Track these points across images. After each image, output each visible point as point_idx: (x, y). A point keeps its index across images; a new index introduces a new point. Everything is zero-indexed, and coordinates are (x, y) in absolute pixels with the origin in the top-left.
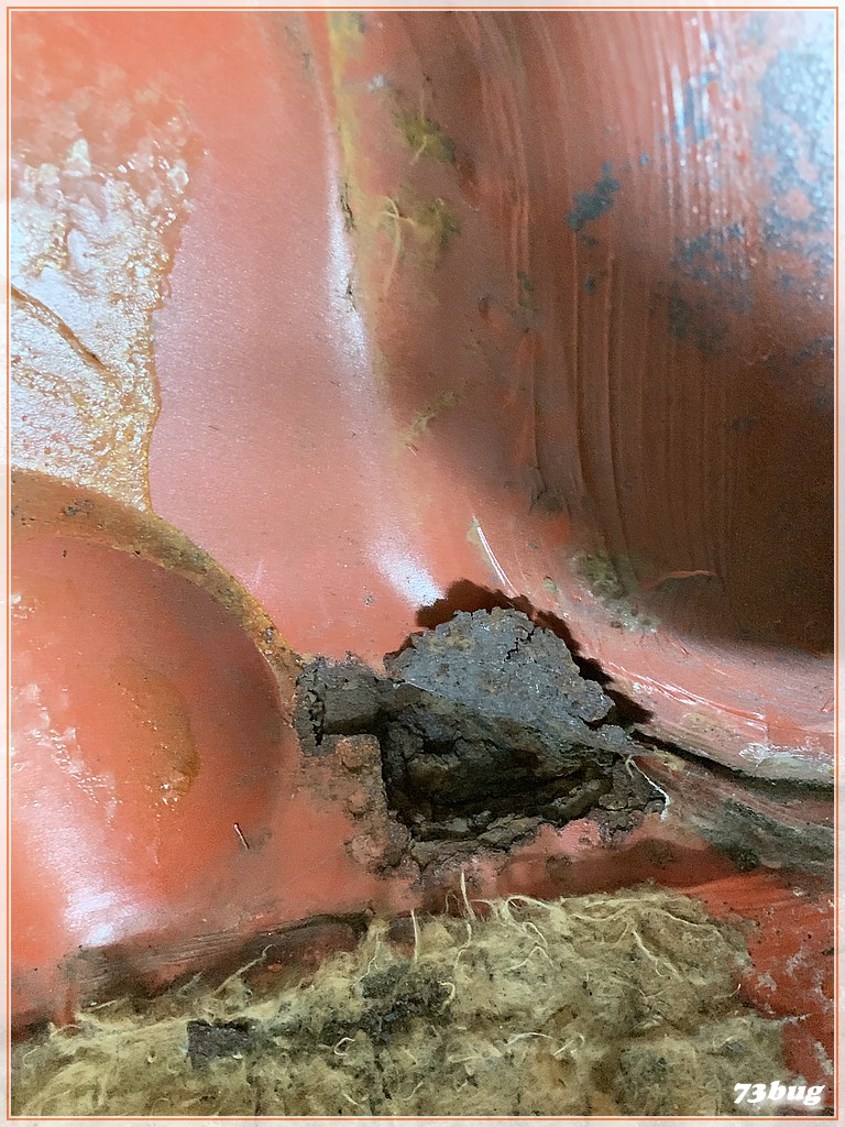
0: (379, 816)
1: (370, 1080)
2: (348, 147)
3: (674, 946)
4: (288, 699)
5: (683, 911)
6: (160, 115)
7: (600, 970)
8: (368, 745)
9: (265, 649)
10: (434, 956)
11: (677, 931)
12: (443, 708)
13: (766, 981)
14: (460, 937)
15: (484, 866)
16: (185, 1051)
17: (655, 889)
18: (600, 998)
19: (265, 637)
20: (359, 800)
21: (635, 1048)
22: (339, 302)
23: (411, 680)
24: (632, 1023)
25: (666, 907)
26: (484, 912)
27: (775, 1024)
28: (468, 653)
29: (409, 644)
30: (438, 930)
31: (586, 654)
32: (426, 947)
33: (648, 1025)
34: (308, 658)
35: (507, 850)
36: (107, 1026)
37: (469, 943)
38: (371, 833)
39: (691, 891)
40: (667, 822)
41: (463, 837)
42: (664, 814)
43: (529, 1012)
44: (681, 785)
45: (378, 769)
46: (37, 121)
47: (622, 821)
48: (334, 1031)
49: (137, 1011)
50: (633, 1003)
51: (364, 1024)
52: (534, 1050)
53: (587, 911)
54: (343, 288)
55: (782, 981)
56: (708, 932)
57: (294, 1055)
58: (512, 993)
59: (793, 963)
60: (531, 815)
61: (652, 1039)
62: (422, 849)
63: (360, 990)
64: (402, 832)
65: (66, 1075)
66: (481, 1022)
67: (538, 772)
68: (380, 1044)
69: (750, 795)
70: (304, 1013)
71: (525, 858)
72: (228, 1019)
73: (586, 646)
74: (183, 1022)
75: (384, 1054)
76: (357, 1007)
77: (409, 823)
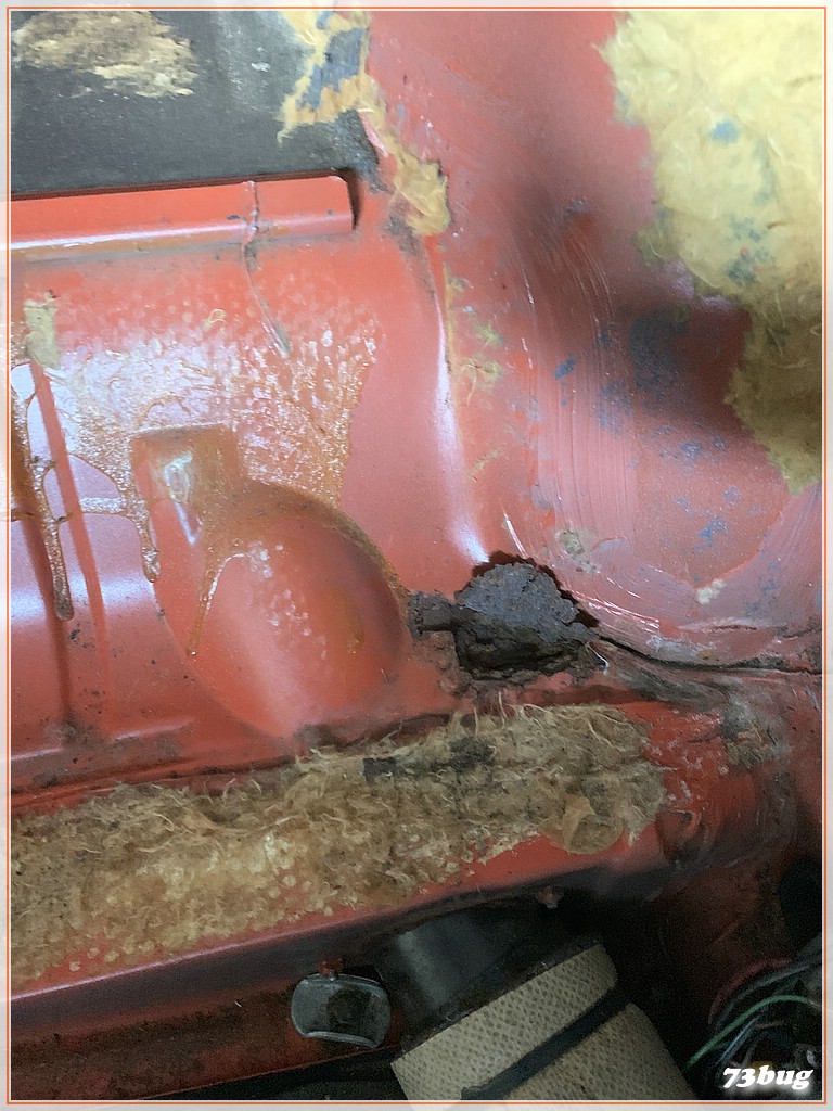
0: (455, 668)
1: (454, 789)
2: (450, 334)
3: (610, 733)
4: (404, 613)
5: (613, 715)
6: (364, 319)
7: (570, 743)
8: (447, 636)
9: (392, 586)
10: (486, 733)
11: (611, 725)
12: (486, 621)
13: (657, 751)
14: (499, 725)
15: (510, 693)
16: (361, 774)
17: (599, 704)
18: (571, 755)
19: (392, 579)
20: (443, 663)
21: (589, 779)
22: (441, 405)
23: (469, 605)
24: (588, 767)
25: (605, 713)
26: (511, 714)
27: (661, 769)
28: (500, 589)
29: (469, 585)
30: (488, 721)
31: (564, 588)
32: (482, 729)
33: (595, 770)
34: (413, 592)
35: (522, 685)
36: (326, 757)
37: (503, 727)
38: (450, 678)
39: (619, 706)
40: (606, 675)
41: (500, 679)
42: (605, 672)
43: (534, 761)
44: (615, 659)
45: (453, 647)
46: (310, 322)
47: (583, 674)
48: (435, 767)
49: (339, 751)
50: (588, 759)
51: (450, 763)
52: (537, 777)
53: (563, 713)
54: (443, 399)
55: (665, 751)
56: (626, 727)
57: (416, 777)
58: (525, 752)
59: (671, 745)
60: (535, 669)
61: (598, 776)
62: (478, 684)
63: (448, 747)
64: (468, 676)
65: (305, 780)
66: (509, 764)
67: (538, 654)
68: (459, 772)
69: (653, 666)
70: (420, 758)
71: (532, 690)
72: (383, 757)
73: (564, 583)
74: (361, 758)
75: (461, 777)
76: (447, 756)
77: (471, 672)
